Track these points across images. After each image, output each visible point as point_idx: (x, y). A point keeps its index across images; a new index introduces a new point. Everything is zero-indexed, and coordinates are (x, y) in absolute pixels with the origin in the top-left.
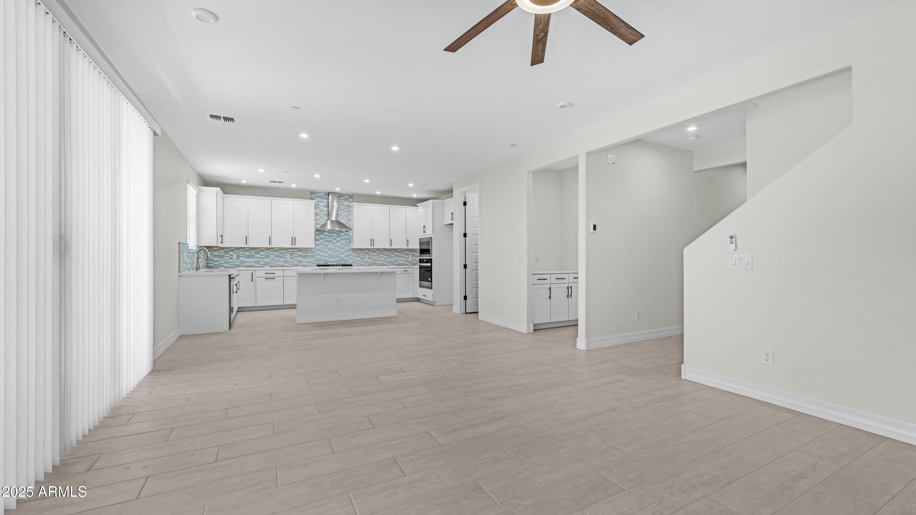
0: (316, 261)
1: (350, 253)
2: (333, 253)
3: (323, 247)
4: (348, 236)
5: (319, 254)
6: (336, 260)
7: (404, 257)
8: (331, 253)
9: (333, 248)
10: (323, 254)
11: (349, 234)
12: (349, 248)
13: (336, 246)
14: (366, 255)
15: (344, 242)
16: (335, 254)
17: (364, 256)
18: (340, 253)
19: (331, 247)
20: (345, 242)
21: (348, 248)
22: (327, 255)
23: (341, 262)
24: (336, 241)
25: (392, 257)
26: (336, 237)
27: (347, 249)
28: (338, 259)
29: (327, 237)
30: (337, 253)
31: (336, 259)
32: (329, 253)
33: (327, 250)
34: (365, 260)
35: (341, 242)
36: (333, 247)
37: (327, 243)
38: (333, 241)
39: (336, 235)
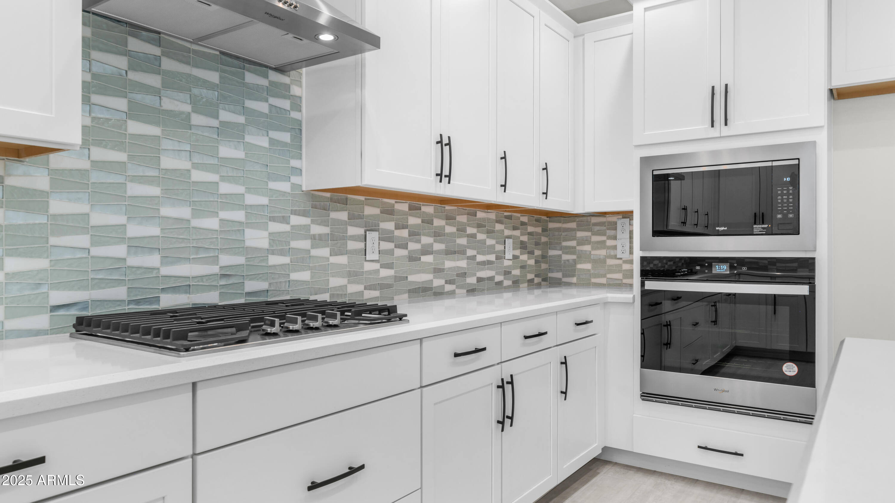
0: (56, 286)
1: (296, 220)
2: (196, 213)
3: (121, 156)
4: (285, 104)
5: (86, 216)
6: (215, 269)
7: (491, 250)
8: (185, 212)
9: (197, 176)
10: (121, 219)
11: (295, 90)
12: (294, 186)
13: (214, 161)
14: (369, 235)
15: (264, 142)
16: (212, 223)
17: (361, 245)
18: (239, 216)
19: (184, 164)
20: (272, 142)
21: (284, 187)
22: (154, 230)
23: (251, 286)
24: (215, 123)
25: (460, 252)
26: (213, 95)
27: (284, 193)
28: (226, 260)
29: (154, 81)
30: (224, 215)
31: (215, 260)
32: (167, 211)
33: (154, 191)
34: (368, 267)
35: (249, 139)
36: (196, 166)
37: (154, 130)
38: (197, 119)
39: (213, 77)
